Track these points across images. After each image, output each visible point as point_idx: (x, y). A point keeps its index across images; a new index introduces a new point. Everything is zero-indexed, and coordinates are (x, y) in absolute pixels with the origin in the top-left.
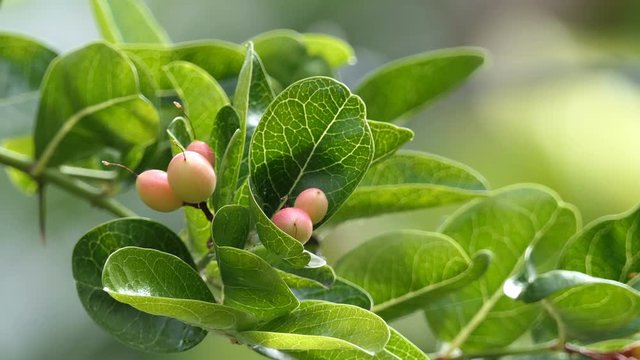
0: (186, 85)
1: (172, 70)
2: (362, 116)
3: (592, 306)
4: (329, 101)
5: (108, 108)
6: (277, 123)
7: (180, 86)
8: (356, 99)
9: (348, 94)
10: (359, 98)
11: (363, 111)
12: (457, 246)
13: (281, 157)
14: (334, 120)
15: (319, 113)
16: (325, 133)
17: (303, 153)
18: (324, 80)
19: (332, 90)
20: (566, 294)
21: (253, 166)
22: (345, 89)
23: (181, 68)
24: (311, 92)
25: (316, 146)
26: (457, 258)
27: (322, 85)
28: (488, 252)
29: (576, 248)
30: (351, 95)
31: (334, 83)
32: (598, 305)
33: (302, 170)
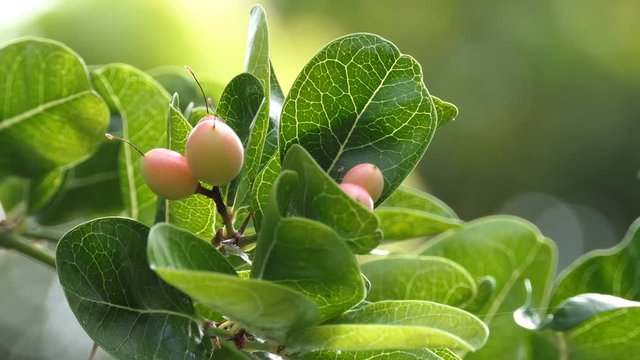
0: (123, 92)
1: (107, 74)
2: (418, 79)
3: (616, 341)
4: (376, 62)
5: (36, 116)
6: (314, 89)
7: (117, 92)
8: (408, 59)
9: (397, 55)
10: (412, 58)
11: (418, 72)
12: (462, 270)
13: (317, 130)
14: (381, 86)
15: (363, 76)
16: (370, 101)
17: (343, 124)
18: (367, 36)
19: (379, 49)
20: (588, 326)
21: (282, 142)
22: (394, 48)
23: (118, 71)
24: (354, 51)
25: (359, 117)
26: (462, 284)
27: (367, 43)
28: (491, 279)
29: (566, 287)
30: (401, 55)
31: (378, 40)
32: (624, 340)
33: (342, 147)
